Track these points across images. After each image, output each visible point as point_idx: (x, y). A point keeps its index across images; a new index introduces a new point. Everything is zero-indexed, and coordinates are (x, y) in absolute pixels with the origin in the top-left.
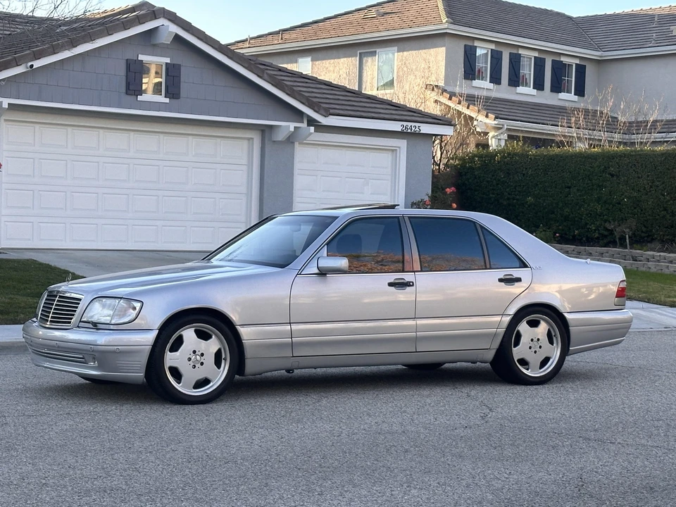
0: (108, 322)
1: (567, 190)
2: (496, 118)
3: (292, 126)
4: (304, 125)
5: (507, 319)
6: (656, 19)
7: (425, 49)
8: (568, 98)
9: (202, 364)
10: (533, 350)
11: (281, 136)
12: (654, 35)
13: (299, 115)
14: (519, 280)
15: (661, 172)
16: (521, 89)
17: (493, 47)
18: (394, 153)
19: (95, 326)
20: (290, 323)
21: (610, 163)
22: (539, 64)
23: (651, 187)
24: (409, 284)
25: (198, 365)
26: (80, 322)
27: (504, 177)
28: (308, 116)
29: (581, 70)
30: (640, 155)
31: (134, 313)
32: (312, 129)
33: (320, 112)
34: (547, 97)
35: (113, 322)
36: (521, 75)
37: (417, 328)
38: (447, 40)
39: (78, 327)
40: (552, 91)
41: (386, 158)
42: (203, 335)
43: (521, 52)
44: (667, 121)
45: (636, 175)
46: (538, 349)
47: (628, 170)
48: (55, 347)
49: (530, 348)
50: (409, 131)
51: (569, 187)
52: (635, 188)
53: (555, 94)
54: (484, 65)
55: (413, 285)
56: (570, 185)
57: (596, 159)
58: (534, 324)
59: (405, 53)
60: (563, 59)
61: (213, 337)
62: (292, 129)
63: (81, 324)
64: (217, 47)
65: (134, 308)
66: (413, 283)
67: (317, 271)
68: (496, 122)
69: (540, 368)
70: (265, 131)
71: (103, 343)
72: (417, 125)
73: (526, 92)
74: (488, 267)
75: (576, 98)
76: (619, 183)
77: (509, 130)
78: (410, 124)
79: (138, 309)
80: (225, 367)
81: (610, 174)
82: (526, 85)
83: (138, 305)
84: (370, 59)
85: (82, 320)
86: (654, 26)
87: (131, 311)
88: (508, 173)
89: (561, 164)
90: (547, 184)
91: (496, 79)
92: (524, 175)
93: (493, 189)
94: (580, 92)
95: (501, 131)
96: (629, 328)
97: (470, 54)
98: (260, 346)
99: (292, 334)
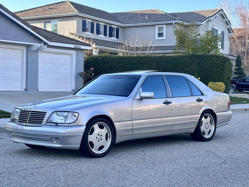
0: (64, 122)
1: (126, 69)
2: (96, 45)
3: (39, 45)
4: (42, 45)
5: (199, 116)
6: (139, 14)
7: (69, 21)
8: (114, 39)
11: (34, 49)
12: (141, 19)
13: (41, 41)
14: (202, 100)
15: (158, 63)
16: (100, 36)
17: (91, 21)
18: (71, 55)
19: (57, 124)
20: (132, 120)
21: (141, 60)
22: (105, 27)
23: (155, 68)
24: (170, 103)
25: (100, 140)
26: (47, 122)
27: (103, 65)
28: (44, 42)
29: (117, 30)
30: (151, 57)
31: (75, 118)
32: (46, 46)
33: (49, 40)
34: (108, 39)
35: (66, 122)
36: (100, 31)
37: (173, 121)
38: (77, 18)
39: (46, 125)
40: (109, 36)
41: (68, 57)
42: (101, 127)
43: (100, 23)
44: (155, 47)
45: (150, 64)
46: (208, 127)
47: (147, 62)
48: (34, 134)
49: (205, 127)
50: (77, 48)
51: (126, 68)
52: (150, 68)
53: (110, 38)
54: (89, 26)
56: (126, 67)
57: (136, 59)
58: (206, 117)
59: (62, 22)
60: (112, 26)
61: (105, 127)
62: (39, 46)
63: (47, 124)
64: (12, 15)
65: (75, 116)
67: (140, 98)
68: (96, 46)
69: (208, 134)
70: (28, 47)
71: (63, 132)
72: (79, 46)
73: (101, 37)
74: (192, 95)
75: (116, 39)
76: (144, 67)
77: (100, 49)
78: (77, 45)
79: (77, 116)
80: (110, 140)
81: (141, 63)
82: (101, 34)
83: (77, 115)
84: (48, 24)
85: (48, 122)
86: (138, 16)
87: (74, 117)
88: (104, 63)
89: (123, 60)
90: (118, 67)
91: (92, 32)
92: (110, 64)
93: (99, 69)
94: (117, 37)
95: (97, 49)
96: (231, 118)
97: (84, 23)
98: (122, 130)
99: (132, 125)
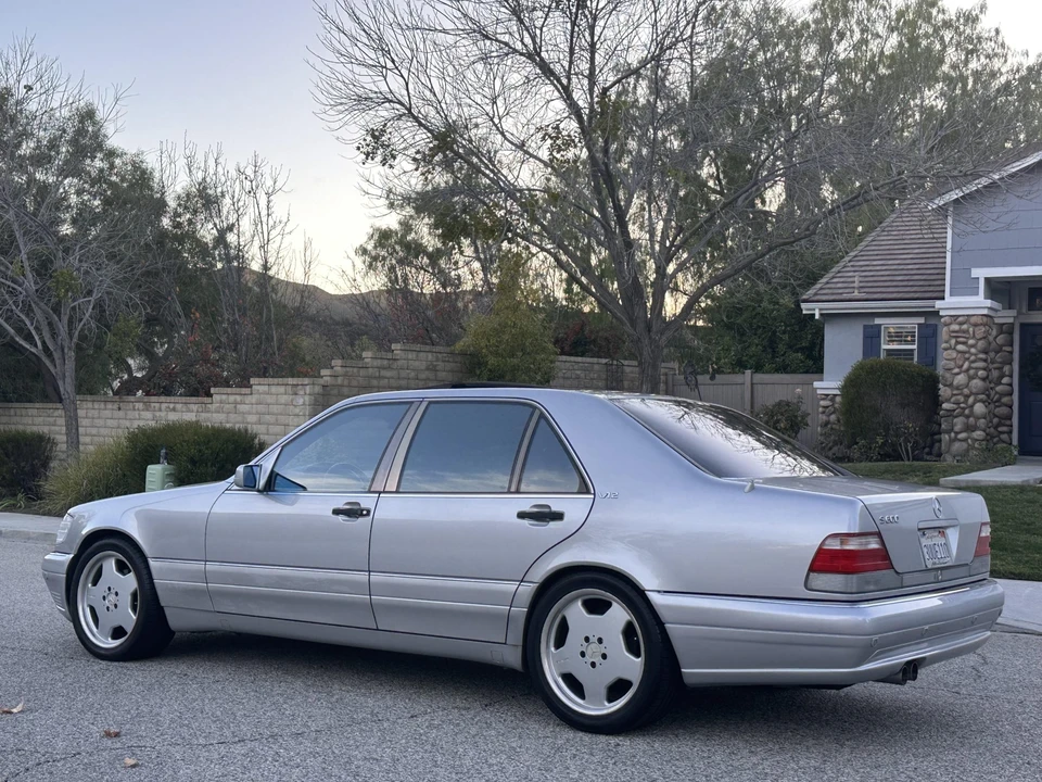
10: (588, 659)
14: (559, 516)
20: (204, 561)
24: (361, 513)
25: (112, 608)
46: (598, 660)
49: (583, 655)
55: (368, 514)
58: (597, 607)
61: (131, 571)
66: (369, 511)
74: (513, 488)
98: (173, 589)
99: (206, 576)
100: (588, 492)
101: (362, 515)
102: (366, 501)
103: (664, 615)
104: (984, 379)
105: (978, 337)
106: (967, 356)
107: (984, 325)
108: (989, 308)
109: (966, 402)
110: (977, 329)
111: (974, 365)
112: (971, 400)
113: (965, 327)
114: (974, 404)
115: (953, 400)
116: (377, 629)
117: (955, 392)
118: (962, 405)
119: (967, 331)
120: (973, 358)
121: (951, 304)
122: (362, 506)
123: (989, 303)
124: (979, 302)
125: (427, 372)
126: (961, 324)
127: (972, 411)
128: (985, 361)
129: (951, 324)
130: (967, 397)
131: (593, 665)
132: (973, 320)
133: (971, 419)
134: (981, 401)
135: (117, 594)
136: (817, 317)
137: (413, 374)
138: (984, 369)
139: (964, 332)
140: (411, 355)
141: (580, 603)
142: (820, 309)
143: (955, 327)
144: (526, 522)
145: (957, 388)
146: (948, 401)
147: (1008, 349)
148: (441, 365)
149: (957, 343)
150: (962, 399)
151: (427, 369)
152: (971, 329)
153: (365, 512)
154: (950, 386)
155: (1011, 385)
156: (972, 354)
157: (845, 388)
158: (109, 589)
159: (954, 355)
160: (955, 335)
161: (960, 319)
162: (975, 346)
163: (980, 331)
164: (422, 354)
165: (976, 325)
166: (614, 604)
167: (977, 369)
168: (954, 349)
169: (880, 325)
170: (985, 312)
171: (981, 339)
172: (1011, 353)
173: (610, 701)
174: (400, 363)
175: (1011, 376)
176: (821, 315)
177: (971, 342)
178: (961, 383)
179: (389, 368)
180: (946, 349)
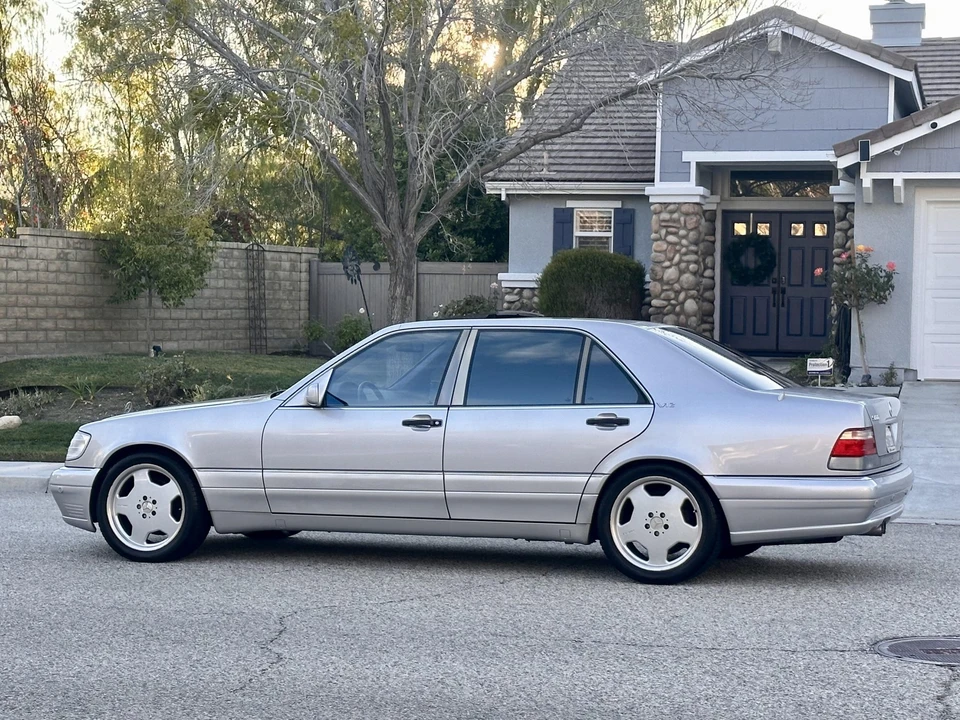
5: (598, 481)
9: (154, 513)
10: (652, 530)
14: (625, 422)
20: (262, 469)
24: (434, 423)
25: (149, 515)
31: (82, 448)
37: (445, 486)
42: (158, 479)
49: (647, 526)
55: (440, 424)
61: (171, 481)
66: (440, 422)
74: (578, 401)
79: (86, 442)
83: (87, 438)
98: (224, 496)
99: (264, 483)
100: (647, 402)
101: (434, 425)
102: (436, 414)
103: (719, 493)
104: (695, 273)
105: (689, 227)
106: (678, 247)
107: (695, 214)
108: (701, 196)
109: (676, 298)
110: (688, 218)
111: (685, 258)
112: (682, 296)
113: (675, 216)
114: (685, 300)
115: (663, 296)
116: (450, 519)
117: (665, 287)
118: (673, 302)
119: (678, 221)
120: (684, 250)
121: (661, 190)
122: (433, 418)
123: (701, 190)
124: (689, 190)
125: (57, 262)
126: (672, 212)
127: (682, 309)
128: (696, 253)
129: (660, 212)
130: (678, 293)
131: (656, 534)
132: (684, 208)
133: (682, 317)
134: (693, 297)
135: (154, 502)
136: (503, 198)
137: (42, 266)
138: (696, 262)
139: (674, 221)
140: (41, 241)
141: (642, 487)
142: (506, 189)
143: (665, 216)
144: (594, 428)
145: (668, 283)
146: (657, 297)
147: (711, 238)
148: (72, 253)
149: (668, 233)
150: (673, 296)
151: (59, 258)
152: (682, 219)
153: (437, 423)
154: (661, 280)
155: (713, 278)
156: (683, 246)
157: (543, 281)
158: (145, 498)
159: (665, 246)
160: (665, 225)
161: (671, 207)
162: (685, 238)
163: (692, 221)
164: (52, 241)
165: (687, 214)
166: (673, 487)
167: (688, 262)
168: (665, 239)
169: (573, 209)
170: (697, 200)
171: (692, 230)
172: (714, 242)
173: (669, 560)
174: (29, 251)
175: (713, 269)
176: (507, 195)
177: (682, 232)
178: (673, 277)
179: (16, 258)
180: (656, 240)
